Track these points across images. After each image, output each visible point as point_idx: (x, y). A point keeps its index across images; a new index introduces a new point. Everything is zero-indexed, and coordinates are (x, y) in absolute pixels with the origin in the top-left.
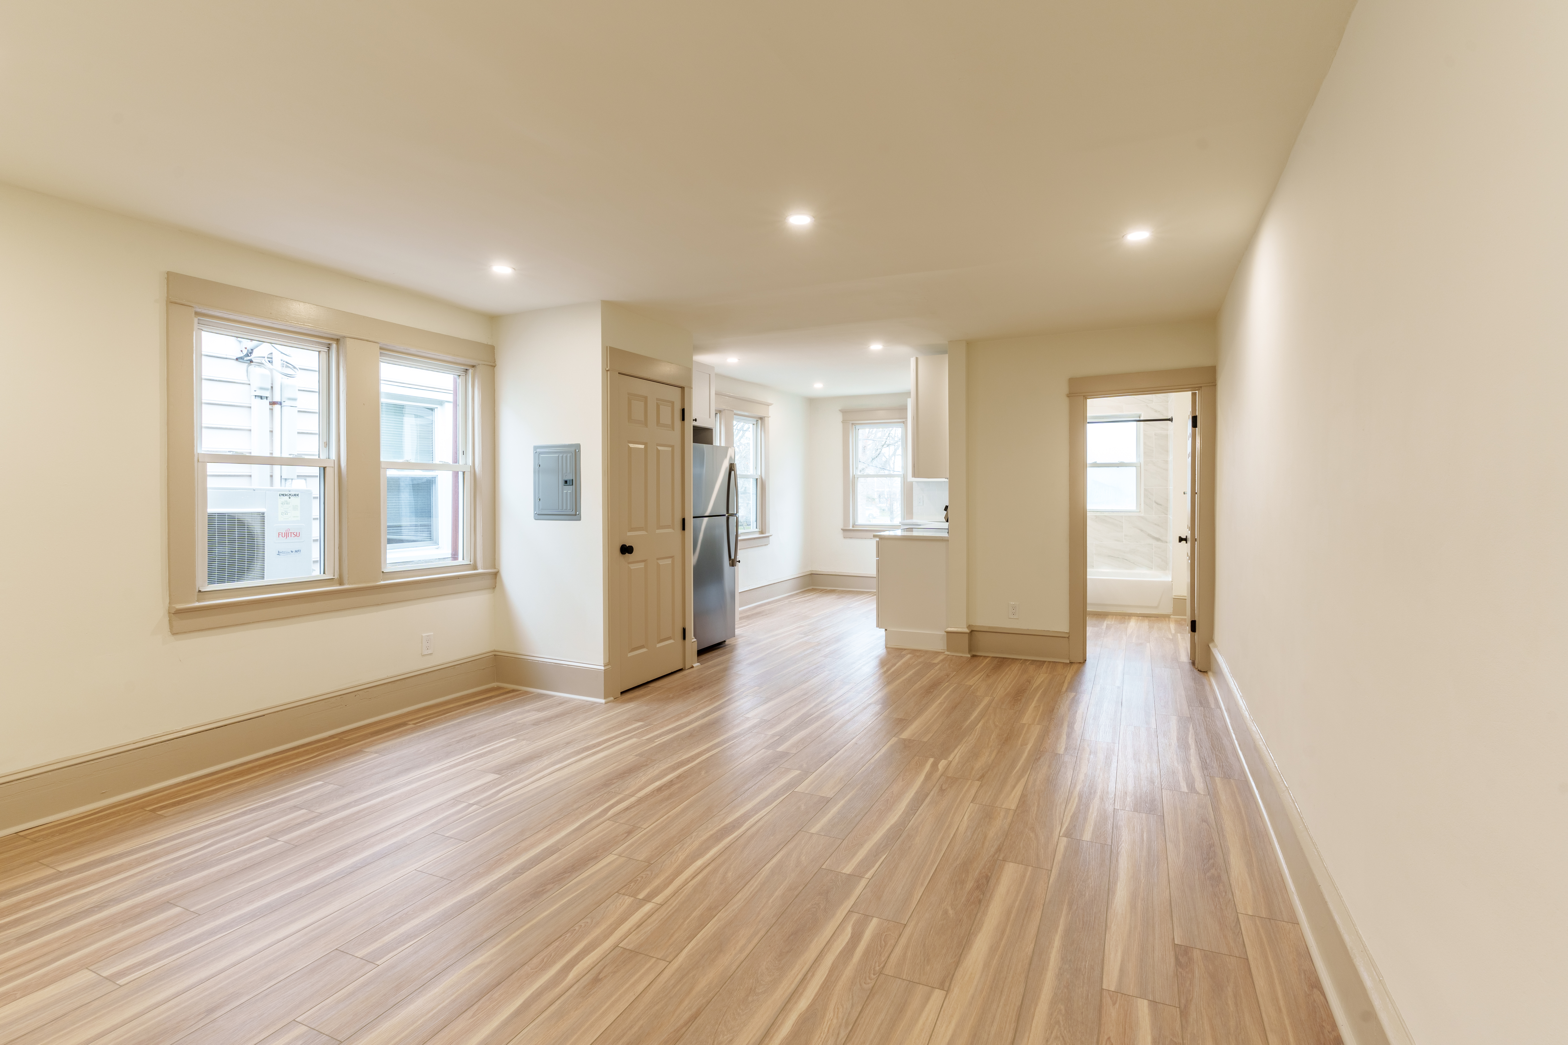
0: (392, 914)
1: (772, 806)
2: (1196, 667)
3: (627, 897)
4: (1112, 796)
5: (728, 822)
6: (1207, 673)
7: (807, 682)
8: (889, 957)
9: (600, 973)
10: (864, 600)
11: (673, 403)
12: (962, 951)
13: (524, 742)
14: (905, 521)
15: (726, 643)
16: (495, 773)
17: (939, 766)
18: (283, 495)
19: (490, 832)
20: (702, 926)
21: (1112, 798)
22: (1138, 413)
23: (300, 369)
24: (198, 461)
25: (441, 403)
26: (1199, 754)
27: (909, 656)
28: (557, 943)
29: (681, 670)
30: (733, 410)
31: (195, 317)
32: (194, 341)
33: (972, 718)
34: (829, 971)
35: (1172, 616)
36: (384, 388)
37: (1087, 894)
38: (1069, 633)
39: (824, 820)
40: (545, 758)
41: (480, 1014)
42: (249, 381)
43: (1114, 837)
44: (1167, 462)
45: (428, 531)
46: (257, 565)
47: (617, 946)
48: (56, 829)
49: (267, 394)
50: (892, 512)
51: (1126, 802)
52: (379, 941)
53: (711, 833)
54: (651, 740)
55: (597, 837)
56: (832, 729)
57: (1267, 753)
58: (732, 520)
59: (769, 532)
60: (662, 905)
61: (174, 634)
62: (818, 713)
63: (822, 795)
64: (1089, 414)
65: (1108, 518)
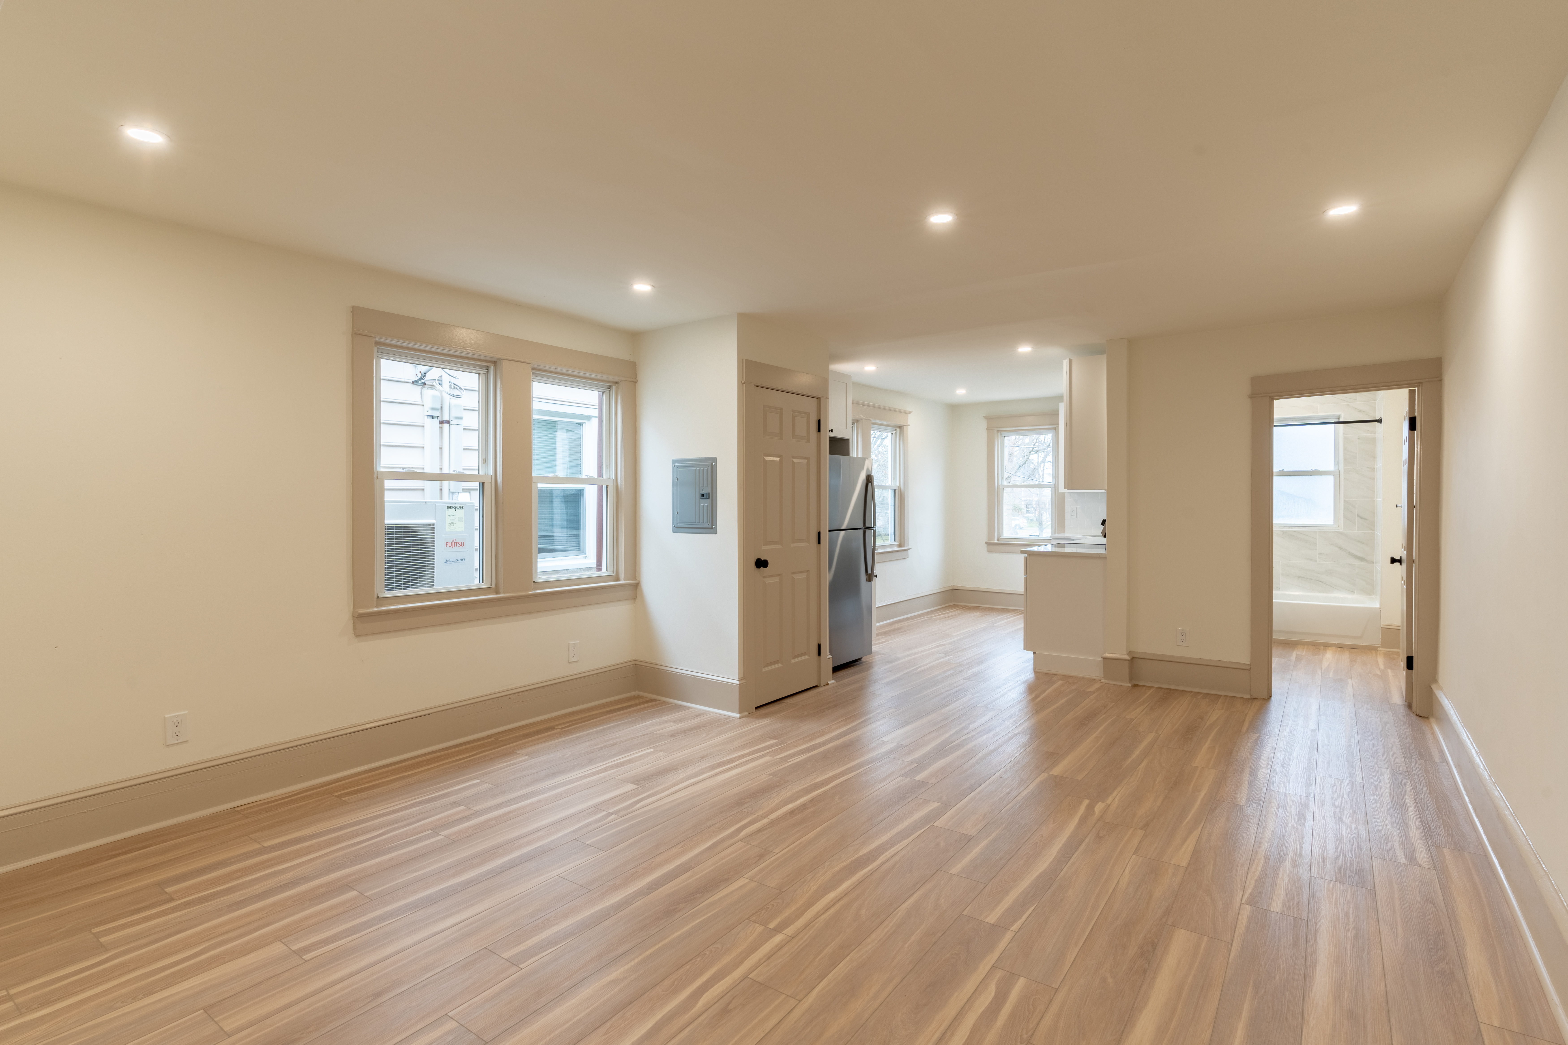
0: (535, 919)
1: (908, 840)
2: (1413, 711)
3: (757, 925)
4: (1308, 860)
5: (862, 854)
6: (1428, 719)
7: (948, 706)
8: (1038, 1024)
9: (729, 1004)
10: (1010, 619)
11: (808, 414)
12: (1124, 1029)
13: (661, 753)
14: (1056, 535)
15: (863, 660)
16: (633, 783)
17: (1095, 809)
18: (450, 507)
19: (627, 843)
20: (833, 965)
21: (1308, 863)
22: (1337, 413)
23: (465, 389)
24: (377, 478)
25: (589, 418)
26: (1420, 817)
27: (1060, 682)
28: (688, 967)
29: (815, 687)
30: (871, 419)
31: (375, 346)
32: (374, 369)
33: (1134, 756)
34: (970, 1033)
35: (1380, 649)
36: (536, 405)
37: (1278, 977)
38: (1250, 665)
39: (966, 861)
40: (681, 771)
41: (613, 1032)
42: (423, 402)
43: (1311, 910)
44: (1373, 470)
45: (576, 541)
46: (428, 572)
47: (747, 977)
48: (263, 807)
49: (437, 413)
50: (1041, 524)
51: (1326, 869)
52: (523, 944)
53: (844, 864)
54: (785, 759)
55: (729, 858)
56: (974, 760)
57: (1516, 826)
58: (869, 533)
59: (908, 545)
60: (793, 938)
61: (357, 636)
62: (960, 740)
63: (963, 832)
64: (1275, 416)
65: (1297, 534)
